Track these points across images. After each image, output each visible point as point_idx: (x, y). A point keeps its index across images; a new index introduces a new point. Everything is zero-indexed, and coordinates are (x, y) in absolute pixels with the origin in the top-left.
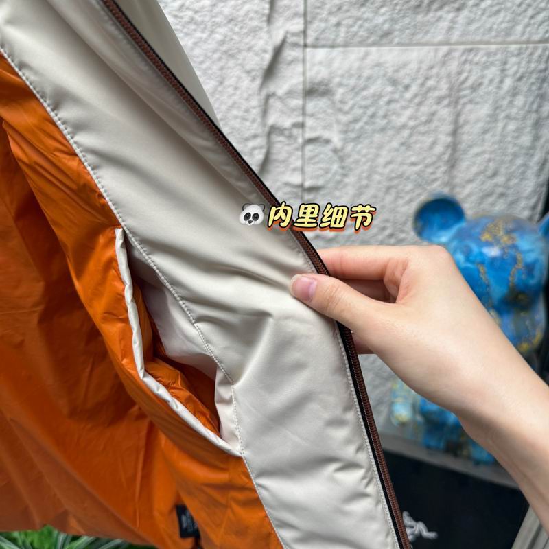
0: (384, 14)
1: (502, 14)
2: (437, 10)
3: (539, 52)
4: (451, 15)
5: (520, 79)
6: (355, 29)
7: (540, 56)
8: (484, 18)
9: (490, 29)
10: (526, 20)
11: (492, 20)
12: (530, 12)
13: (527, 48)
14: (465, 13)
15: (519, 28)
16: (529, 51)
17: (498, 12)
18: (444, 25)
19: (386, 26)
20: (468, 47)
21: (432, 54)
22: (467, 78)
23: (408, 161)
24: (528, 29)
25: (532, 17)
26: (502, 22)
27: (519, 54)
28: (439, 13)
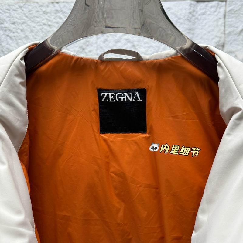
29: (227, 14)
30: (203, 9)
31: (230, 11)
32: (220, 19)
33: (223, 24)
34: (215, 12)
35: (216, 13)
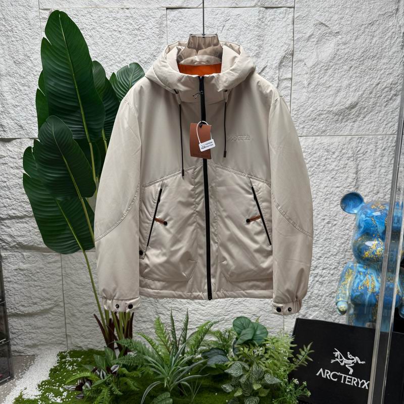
0: (323, 123)
1: (373, 123)
2: (345, 122)
3: (391, 138)
4: (351, 124)
5: (384, 150)
6: (311, 129)
7: (392, 140)
8: (365, 125)
9: (369, 129)
10: (384, 126)
11: (369, 126)
12: (385, 123)
13: (386, 137)
14: (357, 123)
15: (381, 129)
16: (387, 138)
17: (371, 122)
18: (349, 128)
19: (324, 128)
20: (360, 136)
21: (344, 139)
22: (361, 149)
23: (336, 186)
24: (385, 129)
25: (386, 125)
26: (373, 127)
27: (383, 139)
28: (346, 123)
29: (295, 20)
30: (272, 15)
31: (298, 17)
32: (288, 25)
33: (292, 30)
34: (283, 18)
35: (285, 19)
